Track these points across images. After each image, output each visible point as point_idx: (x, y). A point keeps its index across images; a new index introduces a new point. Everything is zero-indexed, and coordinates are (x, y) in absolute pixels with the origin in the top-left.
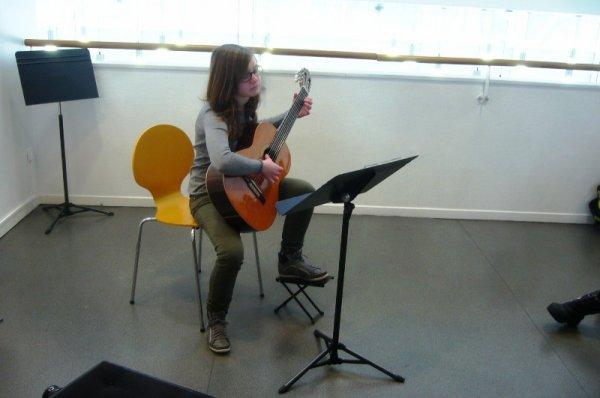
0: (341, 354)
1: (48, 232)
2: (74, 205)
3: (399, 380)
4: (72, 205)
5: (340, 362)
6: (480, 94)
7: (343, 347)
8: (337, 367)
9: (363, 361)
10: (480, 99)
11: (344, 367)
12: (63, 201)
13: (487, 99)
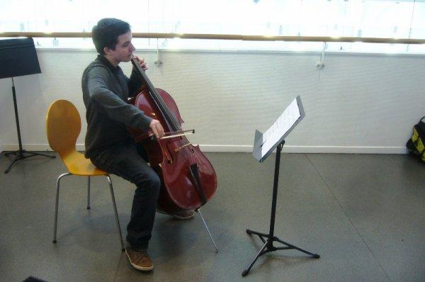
0: (275, 244)
1: (7, 172)
2: (27, 152)
3: (317, 257)
4: (24, 151)
5: (275, 249)
6: (319, 63)
7: (276, 239)
8: (273, 253)
9: (291, 247)
10: (318, 66)
11: (278, 252)
12: (18, 149)
13: (323, 66)
